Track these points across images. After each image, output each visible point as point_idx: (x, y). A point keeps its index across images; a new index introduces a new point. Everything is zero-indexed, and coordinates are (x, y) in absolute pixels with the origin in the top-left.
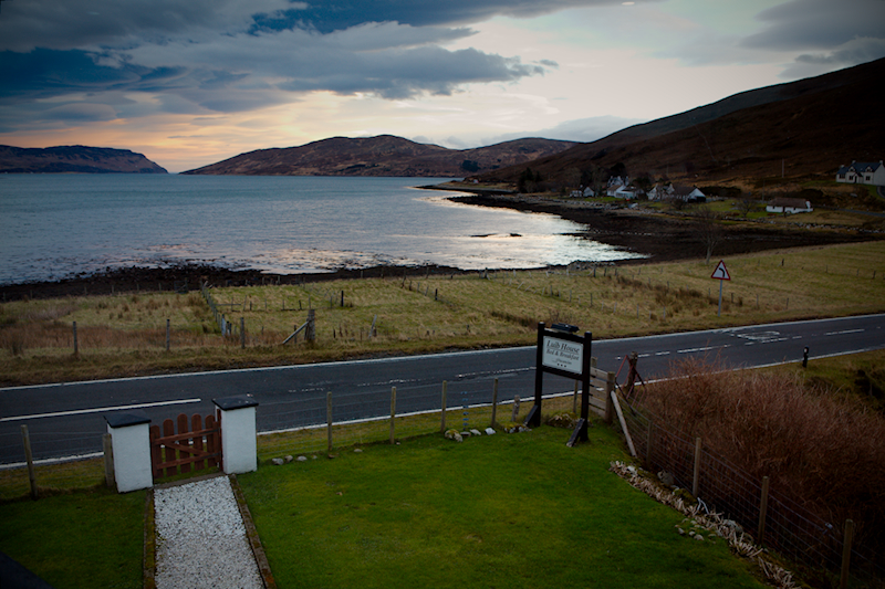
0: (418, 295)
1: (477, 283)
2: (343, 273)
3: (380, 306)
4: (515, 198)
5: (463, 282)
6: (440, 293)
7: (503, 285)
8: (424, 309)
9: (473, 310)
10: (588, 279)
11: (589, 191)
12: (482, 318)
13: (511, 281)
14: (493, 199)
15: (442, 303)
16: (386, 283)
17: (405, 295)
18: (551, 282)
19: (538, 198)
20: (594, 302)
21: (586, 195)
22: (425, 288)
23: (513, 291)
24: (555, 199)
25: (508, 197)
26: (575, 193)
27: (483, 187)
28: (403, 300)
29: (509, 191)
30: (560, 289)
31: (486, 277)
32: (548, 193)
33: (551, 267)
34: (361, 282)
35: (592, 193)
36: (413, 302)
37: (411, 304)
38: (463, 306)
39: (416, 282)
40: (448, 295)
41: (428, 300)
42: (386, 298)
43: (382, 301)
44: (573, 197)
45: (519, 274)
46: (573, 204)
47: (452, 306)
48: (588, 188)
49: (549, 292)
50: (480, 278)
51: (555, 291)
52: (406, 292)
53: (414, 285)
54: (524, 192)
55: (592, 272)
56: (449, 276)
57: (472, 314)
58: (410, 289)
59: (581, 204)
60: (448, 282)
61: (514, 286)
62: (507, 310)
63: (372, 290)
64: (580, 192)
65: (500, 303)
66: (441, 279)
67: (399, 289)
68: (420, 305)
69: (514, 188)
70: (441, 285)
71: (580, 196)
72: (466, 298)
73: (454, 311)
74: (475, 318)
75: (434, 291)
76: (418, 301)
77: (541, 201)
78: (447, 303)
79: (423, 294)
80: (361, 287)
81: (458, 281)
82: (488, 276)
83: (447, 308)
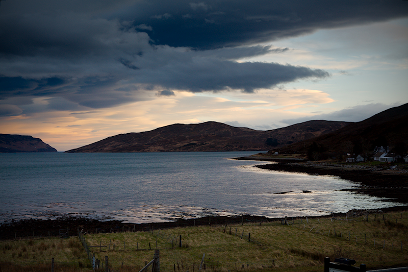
0: (236, 238)
1: (279, 228)
2: (181, 223)
3: (208, 246)
4: (306, 165)
5: (269, 228)
6: (252, 236)
7: (299, 229)
8: (241, 248)
9: (277, 248)
10: (362, 223)
11: (360, 158)
12: (284, 255)
13: (304, 226)
14: (290, 166)
15: (254, 243)
16: (212, 229)
17: (226, 238)
18: (335, 226)
19: (322, 164)
20: (368, 240)
21: (358, 160)
22: (241, 232)
23: (307, 233)
24: (335, 164)
25: (300, 164)
26: (350, 159)
27: (282, 157)
28: (224, 242)
29: (301, 159)
30: (341, 231)
31: (286, 224)
32: (330, 160)
33: (334, 215)
34: (194, 229)
35: (362, 159)
36: (232, 243)
37: (231, 245)
38: (269, 245)
39: (234, 228)
40: (258, 237)
41: (244, 241)
42: (212, 240)
43: (209, 243)
44: (349, 163)
45: (311, 221)
46: (348, 167)
47: (261, 246)
48: (359, 156)
49: (333, 234)
50: (282, 224)
51: (338, 233)
52: (227, 235)
53: (233, 230)
54: (312, 159)
55: (365, 218)
56: (259, 223)
57: (276, 251)
58: (230, 233)
59: (355, 167)
61: (307, 230)
62: (303, 248)
63: (202, 234)
64: (353, 158)
65: (297, 243)
66: (253, 225)
67: (222, 233)
68: (237, 245)
69: (305, 157)
70: (253, 230)
71: (354, 161)
72: (271, 239)
73: (263, 249)
74: (279, 255)
75: (248, 235)
76: (236, 242)
77: (325, 166)
78: (258, 244)
79: (240, 237)
80: (194, 233)
81: (265, 227)
82: (287, 223)
83: (257, 247)
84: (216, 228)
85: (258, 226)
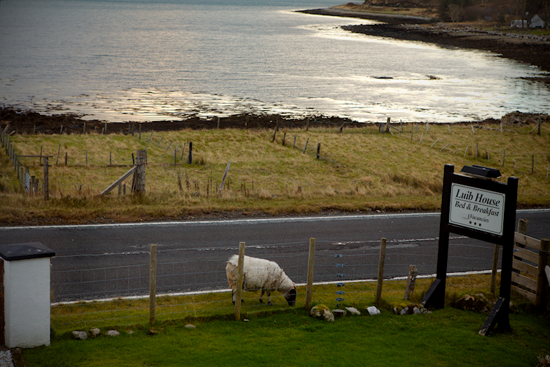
0: (293, 152)
1: (375, 138)
2: (194, 123)
3: (241, 164)
4: (434, 28)
5: (356, 137)
6: (324, 149)
7: (411, 141)
8: (301, 170)
9: (368, 172)
10: (529, 138)
11: (537, 21)
12: (379, 184)
13: (422, 137)
14: (402, 30)
15: (326, 162)
16: (251, 135)
17: (276, 151)
18: (478, 140)
19: (466, 29)
20: (537, 167)
21: (534, 25)
22: (304, 143)
23: (425, 150)
24: (490, 31)
25: (424, 27)
26: (518, 22)
27: (390, 13)
28: (272, 158)
29: (426, 19)
30: (489, 150)
31: (387, 131)
32: (480, 22)
33: (479, 124)
34: (217, 133)
35: (542, 23)
36: (286, 160)
37: (284, 163)
38: (354, 167)
39: (290, 135)
40: (335, 152)
41: (307, 158)
42: (250, 155)
43: (244, 158)
44: (515, 29)
45: (433, 128)
46: (514, 38)
47: (339, 168)
48: (536, 17)
49: (474, 153)
50: (380, 132)
51: (482, 152)
52: (278, 147)
53: (290, 137)
54: (447, 20)
55: (535, 127)
56: (338, 129)
57: (366, 178)
58: (284, 144)
59: (527, 38)
60: (335, 136)
61: (426, 144)
62: (415, 174)
63: (231, 143)
64: (525, 21)
65: (406, 165)
66: (326, 132)
67: (268, 143)
68: (295, 164)
69: (434, 15)
70: (325, 140)
71: (525, 26)
72: (358, 157)
73: (342, 173)
74: (370, 184)
75: (316, 147)
76: (293, 159)
77: (470, 34)
78: (333, 163)
79: (301, 150)
80: (217, 140)
81: (349, 136)
82: (390, 129)
83: (332, 169)
84: (259, 134)
85: (337, 133)
